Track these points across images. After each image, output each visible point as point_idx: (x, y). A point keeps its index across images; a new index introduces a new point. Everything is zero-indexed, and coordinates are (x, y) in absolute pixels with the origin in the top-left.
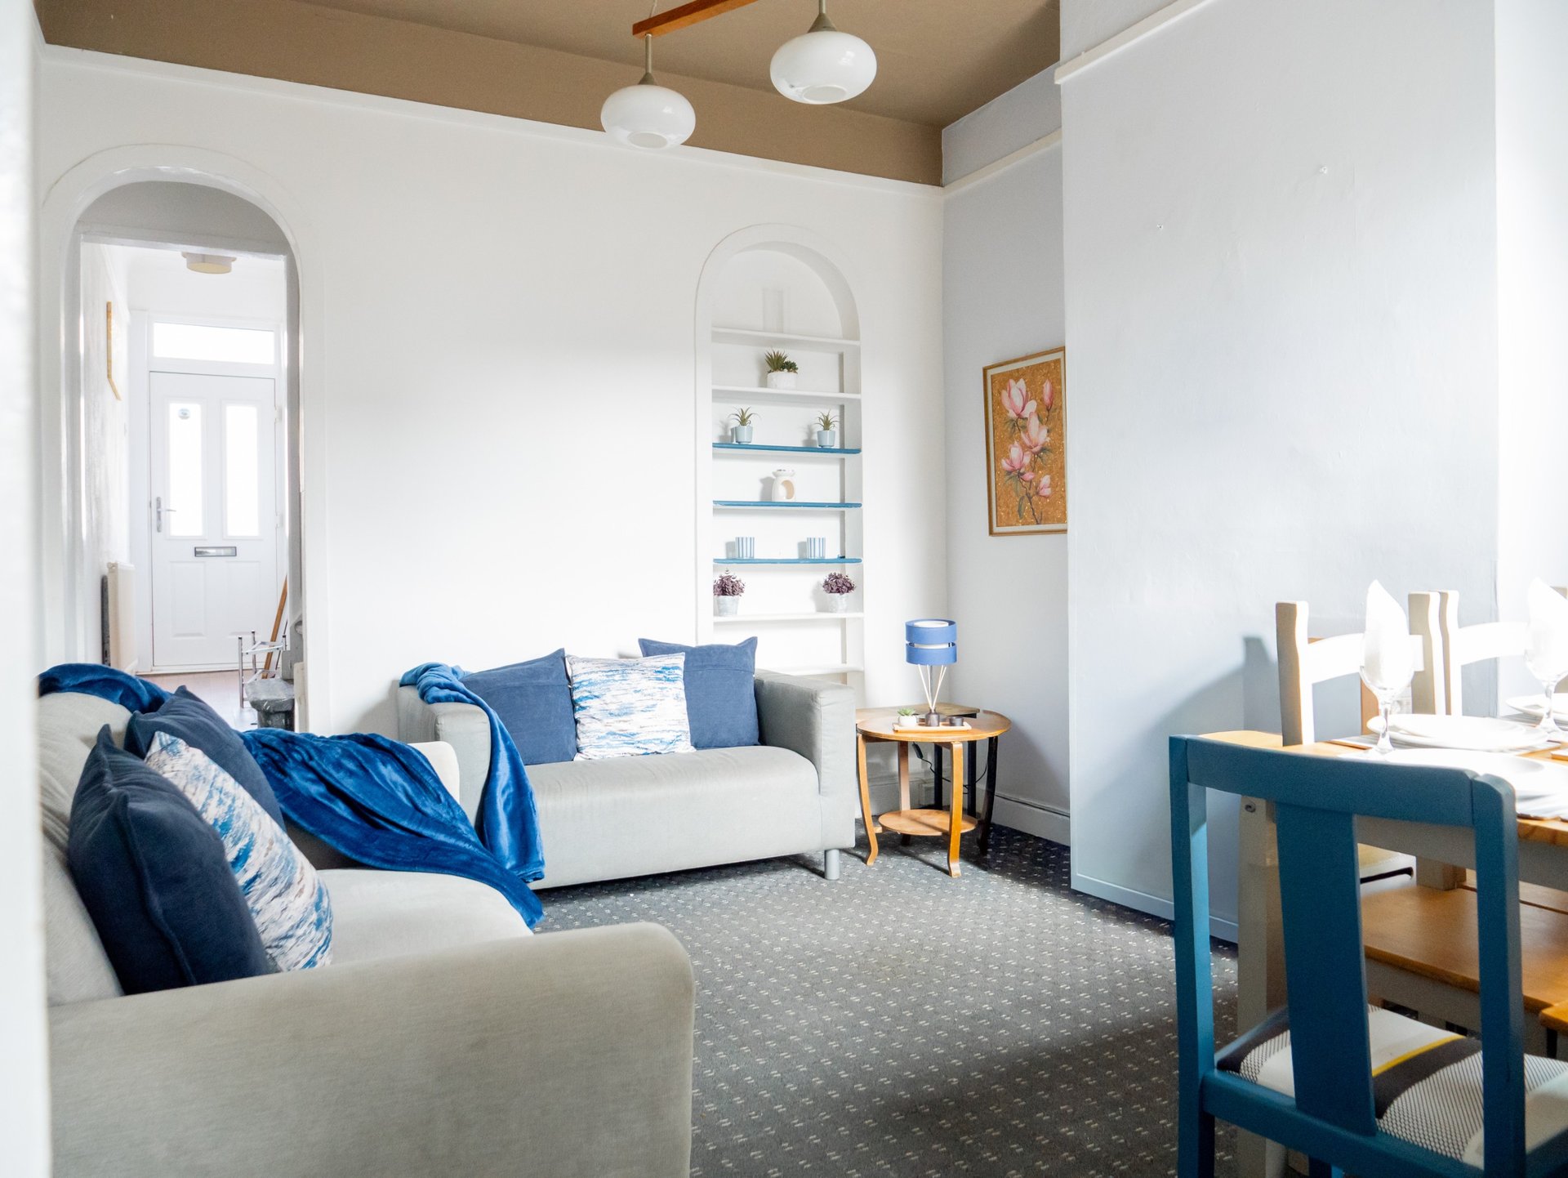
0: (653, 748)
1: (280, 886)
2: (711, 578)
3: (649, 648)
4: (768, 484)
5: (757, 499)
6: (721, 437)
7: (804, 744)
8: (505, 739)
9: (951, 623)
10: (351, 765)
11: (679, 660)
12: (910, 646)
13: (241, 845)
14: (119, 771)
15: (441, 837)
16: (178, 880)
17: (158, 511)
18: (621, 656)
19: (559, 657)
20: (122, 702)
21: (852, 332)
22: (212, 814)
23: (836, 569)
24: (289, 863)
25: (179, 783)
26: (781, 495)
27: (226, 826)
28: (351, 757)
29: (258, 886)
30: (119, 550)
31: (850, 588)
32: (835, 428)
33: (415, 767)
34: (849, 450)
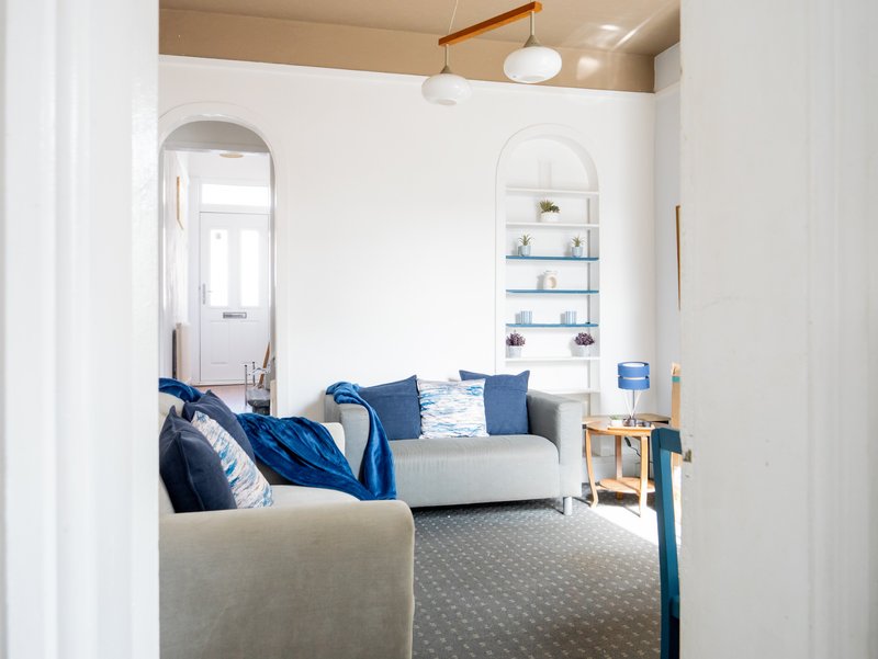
0: (464, 433)
1: (248, 484)
2: (504, 335)
3: (465, 376)
4: (541, 279)
5: (535, 289)
6: (513, 252)
7: (551, 435)
8: (378, 425)
9: (646, 364)
10: (289, 433)
11: (482, 383)
12: (620, 378)
13: (231, 463)
14: (178, 425)
15: (334, 472)
16: (200, 470)
17: (203, 292)
18: (451, 380)
19: (413, 380)
20: (181, 397)
21: (595, 186)
22: (218, 448)
23: (584, 331)
24: (253, 474)
25: (205, 434)
26: (548, 286)
27: (224, 455)
28: (290, 429)
29: (237, 483)
30: (183, 316)
31: (591, 342)
32: (584, 246)
33: (322, 436)
34: (592, 259)
